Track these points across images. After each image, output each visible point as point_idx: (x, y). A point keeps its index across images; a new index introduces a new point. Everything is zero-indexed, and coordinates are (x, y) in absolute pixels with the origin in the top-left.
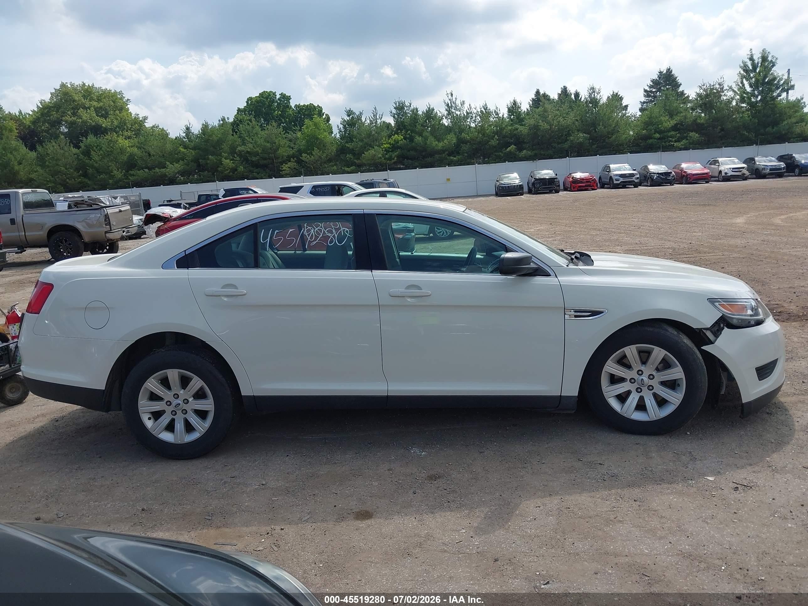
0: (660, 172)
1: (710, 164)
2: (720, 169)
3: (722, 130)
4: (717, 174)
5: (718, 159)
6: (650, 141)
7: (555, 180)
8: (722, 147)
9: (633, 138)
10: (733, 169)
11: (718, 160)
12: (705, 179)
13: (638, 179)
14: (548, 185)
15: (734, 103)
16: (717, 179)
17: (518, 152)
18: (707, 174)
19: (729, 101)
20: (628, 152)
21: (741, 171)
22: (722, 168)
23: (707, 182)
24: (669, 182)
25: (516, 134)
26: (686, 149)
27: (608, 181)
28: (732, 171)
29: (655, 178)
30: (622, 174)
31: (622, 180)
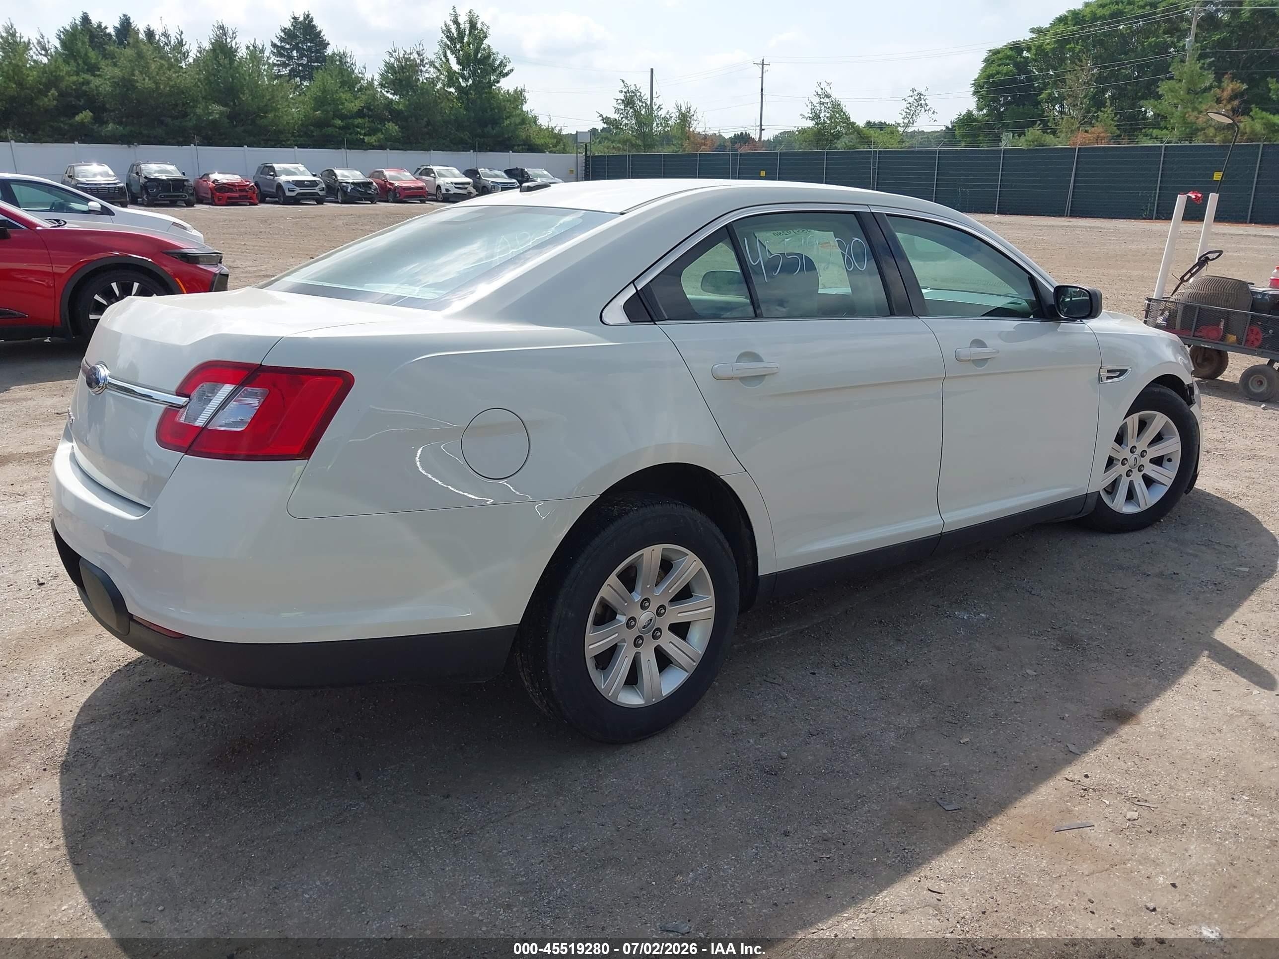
0: (355, 181)
1: (421, 174)
2: (437, 182)
3: (428, 123)
4: (434, 192)
5: (431, 167)
6: (330, 130)
7: (186, 183)
8: (430, 150)
9: (300, 122)
10: (456, 184)
11: (432, 169)
12: (420, 196)
13: (323, 190)
14: (173, 192)
15: (439, 86)
16: (435, 197)
17: (97, 125)
18: (422, 188)
19: (432, 82)
20: (296, 145)
21: (466, 188)
22: (440, 181)
23: (423, 202)
24: (370, 198)
25: (87, 92)
26: (382, 147)
27: (275, 191)
28: (456, 188)
29: (349, 191)
30: (297, 181)
31: (298, 190)
